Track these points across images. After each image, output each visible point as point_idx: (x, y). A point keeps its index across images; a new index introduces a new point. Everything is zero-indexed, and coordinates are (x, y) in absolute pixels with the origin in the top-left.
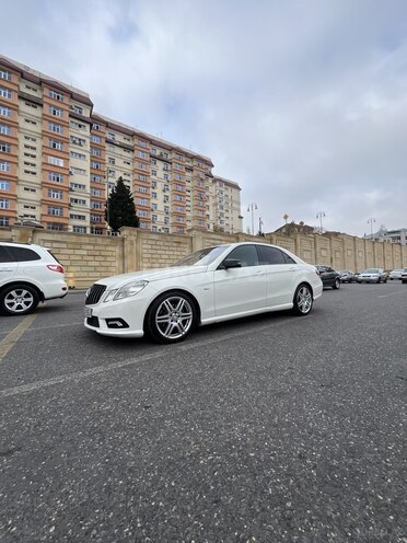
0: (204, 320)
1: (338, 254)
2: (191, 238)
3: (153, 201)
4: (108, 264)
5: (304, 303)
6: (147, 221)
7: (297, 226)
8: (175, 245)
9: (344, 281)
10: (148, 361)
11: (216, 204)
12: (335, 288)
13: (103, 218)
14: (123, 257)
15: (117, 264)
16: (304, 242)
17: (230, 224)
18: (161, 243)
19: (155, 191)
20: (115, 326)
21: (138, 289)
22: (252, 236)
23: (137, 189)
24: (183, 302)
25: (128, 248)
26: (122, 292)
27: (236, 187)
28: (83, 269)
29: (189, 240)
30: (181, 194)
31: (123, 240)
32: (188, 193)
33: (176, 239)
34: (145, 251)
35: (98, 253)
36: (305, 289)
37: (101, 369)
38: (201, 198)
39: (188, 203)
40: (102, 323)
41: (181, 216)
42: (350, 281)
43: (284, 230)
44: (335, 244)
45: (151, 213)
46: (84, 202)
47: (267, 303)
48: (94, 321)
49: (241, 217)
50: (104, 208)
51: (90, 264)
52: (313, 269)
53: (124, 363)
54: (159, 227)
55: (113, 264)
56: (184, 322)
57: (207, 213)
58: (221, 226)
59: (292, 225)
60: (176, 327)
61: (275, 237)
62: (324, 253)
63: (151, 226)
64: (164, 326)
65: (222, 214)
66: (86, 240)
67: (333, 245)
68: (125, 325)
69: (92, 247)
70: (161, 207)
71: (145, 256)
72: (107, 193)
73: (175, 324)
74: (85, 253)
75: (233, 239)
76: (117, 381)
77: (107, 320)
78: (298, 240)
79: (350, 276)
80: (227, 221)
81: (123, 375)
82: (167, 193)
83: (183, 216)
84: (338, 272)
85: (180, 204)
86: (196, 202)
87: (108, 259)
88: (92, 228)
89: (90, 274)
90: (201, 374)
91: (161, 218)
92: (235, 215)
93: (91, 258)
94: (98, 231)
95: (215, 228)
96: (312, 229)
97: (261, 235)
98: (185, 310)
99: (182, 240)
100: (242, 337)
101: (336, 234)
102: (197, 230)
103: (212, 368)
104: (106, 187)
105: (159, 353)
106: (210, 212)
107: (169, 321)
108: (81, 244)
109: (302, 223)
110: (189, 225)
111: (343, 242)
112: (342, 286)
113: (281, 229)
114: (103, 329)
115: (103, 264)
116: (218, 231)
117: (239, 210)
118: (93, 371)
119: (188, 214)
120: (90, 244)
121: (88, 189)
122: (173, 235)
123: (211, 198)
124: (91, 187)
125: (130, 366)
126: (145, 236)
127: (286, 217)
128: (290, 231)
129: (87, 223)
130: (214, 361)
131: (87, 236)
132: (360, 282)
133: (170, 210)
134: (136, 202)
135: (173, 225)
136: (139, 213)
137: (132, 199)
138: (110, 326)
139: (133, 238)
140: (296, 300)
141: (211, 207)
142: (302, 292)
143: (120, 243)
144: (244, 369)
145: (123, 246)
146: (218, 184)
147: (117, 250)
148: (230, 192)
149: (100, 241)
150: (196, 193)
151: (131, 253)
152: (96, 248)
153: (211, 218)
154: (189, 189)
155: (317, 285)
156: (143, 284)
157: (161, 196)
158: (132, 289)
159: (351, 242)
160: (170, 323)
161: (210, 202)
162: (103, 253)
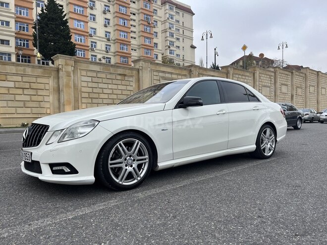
0: (162, 164)
1: (299, 90)
2: (138, 70)
3: (91, 24)
4: (40, 98)
5: (268, 145)
6: (85, 49)
7: (256, 58)
8: (119, 77)
9: (305, 121)
10: (103, 210)
11: (165, 31)
12: (296, 128)
13: (31, 43)
14: (58, 90)
15: (51, 99)
16: (263, 77)
17: (181, 55)
18: (103, 76)
19: (93, 12)
20: (62, 172)
21: (88, 130)
22: (206, 69)
23: (72, 8)
24: (138, 143)
25: (63, 80)
26: (69, 134)
27: (188, 11)
28: (10, 104)
29: (135, 72)
30: (124, 17)
31: (58, 70)
32: (132, 17)
33: (120, 71)
34: (84, 84)
35: (27, 86)
36: (268, 131)
37: (48, 221)
38: (148, 23)
39: (133, 29)
40: (45, 169)
41: (124, 43)
42: (312, 120)
43: (241, 63)
44: (298, 79)
45: (90, 40)
46: (8, 23)
47: (228, 145)
48: (34, 166)
49: (193, 47)
50: (32, 31)
51: (18, 98)
52: (278, 107)
53: (75, 214)
54: (99, 56)
55: (46, 99)
56: (140, 167)
57: (155, 41)
58: (170, 56)
59: (251, 57)
60: (130, 173)
61: (231, 71)
62: (284, 89)
63: (89, 55)
64: (117, 171)
65: (172, 43)
66: (13, 69)
67: (295, 80)
68: (74, 171)
69: (19, 79)
70: (101, 32)
71: (84, 89)
72: (35, 13)
73: (130, 169)
74: (11, 84)
75: (185, 72)
76: (70, 235)
77: (52, 166)
78: (257, 75)
79: (311, 115)
80: (177, 52)
81: (76, 227)
82: (109, 16)
83: (128, 44)
84: (300, 111)
85: (123, 29)
86: (142, 28)
87: (40, 92)
88: (18, 55)
89: (20, 110)
90: (164, 225)
91: (101, 46)
92: (187, 44)
93: (20, 91)
94: (25, 58)
95: (164, 58)
96: (272, 62)
97: (215, 68)
98: (140, 153)
99: (127, 72)
100: (203, 182)
101: (299, 68)
102: (145, 61)
103: (175, 217)
104: (34, 5)
105: (113, 201)
106: (159, 40)
107: (123, 165)
108: (6, 74)
109: (262, 55)
110: (135, 55)
111: (306, 78)
112: (304, 126)
113: (237, 62)
114: (46, 175)
115: (34, 98)
116: (168, 62)
117: (191, 39)
118: (39, 223)
119: (133, 41)
120: (17, 75)
121: (12, 8)
122: (116, 66)
123: (159, 24)
124: (16, 5)
125: (82, 217)
126: (84, 66)
127: (244, 48)
128: (248, 63)
129: (11, 49)
130: (177, 210)
131: (13, 64)
132: (322, 122)
133: (112, 36)
134: (72, 24)
135: (116, 54)
136: (75, 39)
137: (66, 21)
138: (54, 172)
139: (70, 69)
140: (259, 142)
141: (159, 35)
142: (265, 133)
143: (54, 74)
144: (210, 218)
145: (58, 78)
146: (167, 7)
147: (51, 82)
148: (180, 17)
149: (29, 71)
150: (142, 17)
151: (68, 86)
152: (25, 79)
153: (160, 47)
154: (134, 11)
155: (282, 125)
156: (94, 123)
157: (100, 19)
158: (81, 130)
159: (314, 77)
160: (125, 168)
161: (159, 29)
162: (34, 86)
